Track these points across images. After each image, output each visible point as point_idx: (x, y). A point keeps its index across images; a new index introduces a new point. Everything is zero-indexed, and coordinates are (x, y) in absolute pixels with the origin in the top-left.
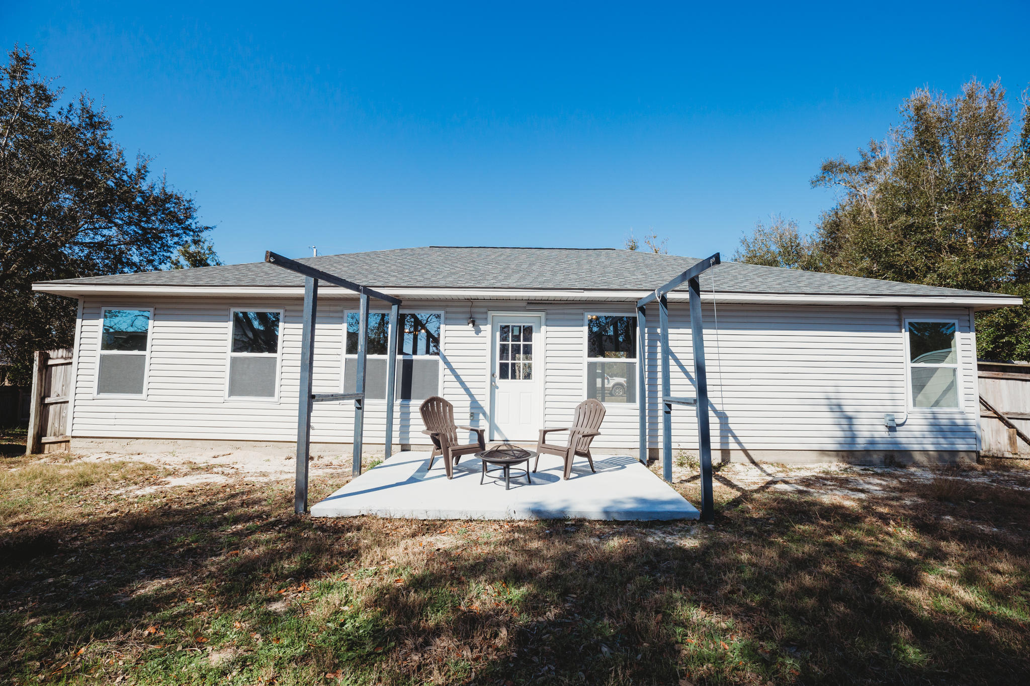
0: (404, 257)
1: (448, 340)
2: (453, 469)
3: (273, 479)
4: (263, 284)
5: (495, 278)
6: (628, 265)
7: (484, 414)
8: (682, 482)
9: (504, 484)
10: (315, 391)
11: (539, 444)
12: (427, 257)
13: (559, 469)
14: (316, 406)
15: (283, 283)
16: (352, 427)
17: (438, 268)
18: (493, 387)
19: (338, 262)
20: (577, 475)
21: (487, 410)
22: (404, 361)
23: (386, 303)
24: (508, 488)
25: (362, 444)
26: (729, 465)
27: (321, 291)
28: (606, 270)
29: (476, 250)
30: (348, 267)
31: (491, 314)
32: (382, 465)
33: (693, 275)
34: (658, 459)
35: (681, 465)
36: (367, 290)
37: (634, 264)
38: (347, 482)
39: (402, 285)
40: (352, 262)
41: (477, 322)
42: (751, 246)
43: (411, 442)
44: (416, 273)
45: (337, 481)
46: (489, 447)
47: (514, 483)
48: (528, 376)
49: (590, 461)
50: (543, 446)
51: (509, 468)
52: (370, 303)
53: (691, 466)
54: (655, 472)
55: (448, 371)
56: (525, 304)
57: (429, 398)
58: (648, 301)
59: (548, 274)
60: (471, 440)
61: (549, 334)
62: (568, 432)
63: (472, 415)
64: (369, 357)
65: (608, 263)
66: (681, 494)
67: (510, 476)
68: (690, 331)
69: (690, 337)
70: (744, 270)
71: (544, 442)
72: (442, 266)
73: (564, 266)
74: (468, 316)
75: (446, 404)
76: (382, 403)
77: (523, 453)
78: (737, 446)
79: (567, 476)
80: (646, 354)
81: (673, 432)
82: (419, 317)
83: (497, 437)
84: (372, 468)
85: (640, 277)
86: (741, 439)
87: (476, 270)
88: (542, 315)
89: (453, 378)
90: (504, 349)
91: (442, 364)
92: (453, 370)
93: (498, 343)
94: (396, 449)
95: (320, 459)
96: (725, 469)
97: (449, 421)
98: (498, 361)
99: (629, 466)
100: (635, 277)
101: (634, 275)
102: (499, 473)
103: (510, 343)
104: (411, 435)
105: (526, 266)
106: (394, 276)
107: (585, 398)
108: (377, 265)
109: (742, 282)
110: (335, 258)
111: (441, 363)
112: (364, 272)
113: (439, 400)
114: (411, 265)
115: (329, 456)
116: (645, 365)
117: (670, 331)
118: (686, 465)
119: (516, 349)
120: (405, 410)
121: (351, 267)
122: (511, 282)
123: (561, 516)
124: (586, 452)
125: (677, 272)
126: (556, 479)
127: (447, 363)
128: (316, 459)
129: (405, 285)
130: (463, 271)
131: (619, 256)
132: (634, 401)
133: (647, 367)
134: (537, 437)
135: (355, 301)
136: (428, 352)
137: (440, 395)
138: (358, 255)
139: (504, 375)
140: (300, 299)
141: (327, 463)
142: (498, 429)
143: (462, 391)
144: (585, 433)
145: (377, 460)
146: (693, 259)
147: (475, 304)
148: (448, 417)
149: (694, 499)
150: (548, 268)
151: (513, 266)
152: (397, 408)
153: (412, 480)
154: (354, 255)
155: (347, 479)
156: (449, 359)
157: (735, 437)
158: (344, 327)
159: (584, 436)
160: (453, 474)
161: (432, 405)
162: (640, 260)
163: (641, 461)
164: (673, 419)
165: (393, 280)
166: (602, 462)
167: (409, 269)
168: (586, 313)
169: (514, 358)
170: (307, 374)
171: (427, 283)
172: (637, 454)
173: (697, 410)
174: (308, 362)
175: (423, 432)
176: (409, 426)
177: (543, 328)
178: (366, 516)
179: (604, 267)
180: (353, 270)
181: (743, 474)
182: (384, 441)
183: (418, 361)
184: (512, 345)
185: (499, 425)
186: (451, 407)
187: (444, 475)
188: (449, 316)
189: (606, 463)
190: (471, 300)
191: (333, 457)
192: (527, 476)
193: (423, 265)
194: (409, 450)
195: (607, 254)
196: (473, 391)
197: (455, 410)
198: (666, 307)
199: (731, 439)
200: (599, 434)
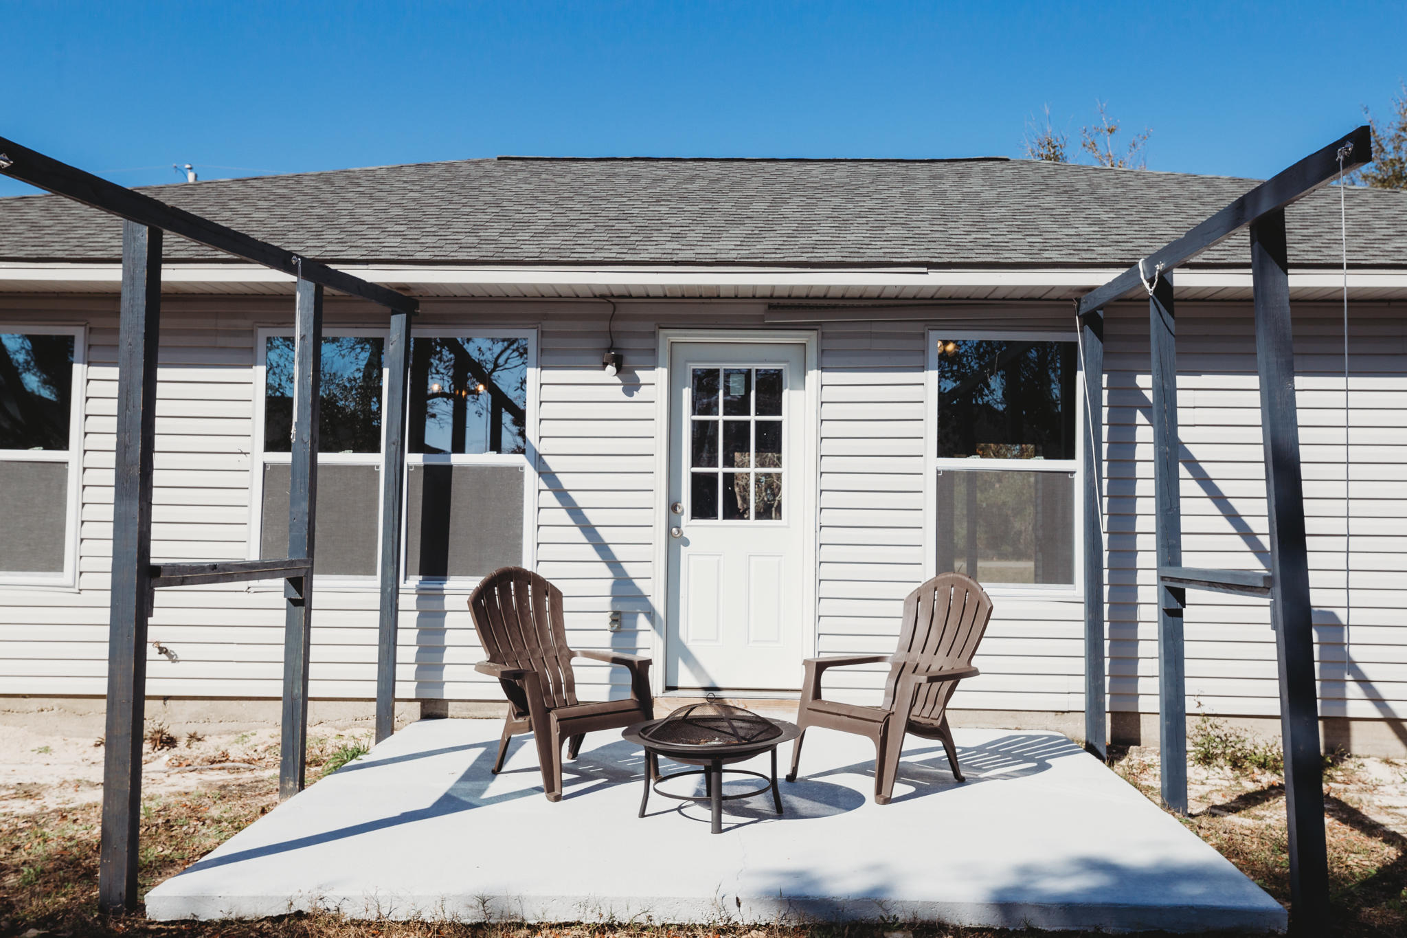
0: (426, 183)
1: (549, 410)
2: (563, 769)
3: (52, 806)
4: (21, 254)
5: (677, 237)
6: (1049, 200)
7: (651, 615)
8: (1215, 811)
9: (706, 814)
10: (160, 553)
11: (803, 700)
12: (490, 185)
13: (860, 769)
14: (162, 596)
15: (79, 253)
16: (279, 653)
17: (518, 212)
18: (675, 541)
19: (242, 199)
20: (912, 789)
21: (658, 604)
22: (427, 468)
23: (377, 308)
24: (718, 828)
25: (306, 699)
26: (1349, 764)
27: (171, 275)
28: (988, 214)
29: (626, 168)
30: (269, 209)
31: (669, 337)
32: (365, 759)
33: (1265, 206)
34: (1137, 742)
35: (1207, 759)
36: (315, 270)
37: (1065, 197)
38: (263, 811)
39: (419, 256)
40: (283, 196)
41: (629, 360)
42: (1389, 148)
43: (448, 692)
44: (459, 225)
45: (234, 808)
46: (663, 709)
47: (735, 812)
48: (769, 509)
49: (949, 747)
50: (817, 705)
51: (720, 771)
52: (326, 308)
53: (1236, 763)
54: (1131, 778)
55: (549, 498)
56: (759, 309)
57: (494, 572)
58: (1113, 293)
59: (826, 226)
60: (615, 688)
61: (829, 393)
62: (886, 666)
63: (617, 618)
64: (324, 458)
65: (989, 195)
66: (1220, 849)
67: (726, 791)
68: (1253, 381)
69: (1255, 398)
70: (1388, 207)
71: (817, 694)
72: (532, 206)
73: (869, 204)
74: (604, 343)
75: (543, 588)
76: (368, 588)
77: (759, 727)
78: (1370, 710)
79: (885, 793)
80: (1105, 447)
81: (1189, 667)
82: (471, 349)
83: (685, 677)
84: (337, 769)
85: (1085, 230)
86: (1384, 690)
87: (625, 217)
88: (809, 338)
89: (563, 516)
90: (703, 438)
91: (531, 479)
92: (561, 494)
93: (687, 418)
94: (406, 712)
95: (195, 744)
96: (1338, 774)
97: (550, 634)
98: (687, 470)
99: (1058, 764)
100: (1072, 232)
101: (1069, 226)
102: (691, 783)
103: (721, 418)
104: (448, 672)
105: (763, 206)
106: (397, 234)
107: (929, 571)
108: (349, 206)
109: (1388, 238)
110: (235, 186)
111: (530, 475)
112: (312, 222)
113: (524, 577)
114: (444, 205)
115: (219, 735)
116: (1100, 479)
117: (1182, 381)
118: (1221, 761)
119: (737, 437)
120: (432, 605)
121: (278, 211)
122: (726, 247)
123: (874, 914)
124: (938, 723)
125: (1192, 217)
126: (852, 800)
127: (546, 474)
128: (182, 744)
129: (426, 256)
130: (587, 221)
131: (1020, 176)
132: (1068, 579)
133: (1105, 482)
134: (797, 678)
135: (280, 300)
136: (496, 446)
137: (528, 565)
138: (298, 178)
139: (703, 508)
140: (107, 298)
141: (212, 753)
142: (689, 658)
143: (590, 552)
144: (935, 669)
145: (351, 745)
146: (1234, 180)
147: (622, 310)
148: (549, 624)
149: (1259, 866)
150: (822, 210)
151: (726, 206)
152: (408, 601)
153: (448, 804)
154: (287, 179)
155: (264, 802)
156: (553, 463)
157: (1364, 682)
158: (258, 374)
159: (931, 680)
160: (564, 784)
161: (505, 593)
162: (1082, 186)
163: (1090, 748)
164: (1189, 631)
165: (392, 245)
166: (980, 749)
167: (438, 217)
168: (932, 334)
169: (729, 462)
170: (135, 508)
171: (487, 251)
172: (1078, 728)
173: (1273, 606)
174: (136, 471)
175: (480, 668)
176: (441, 649)
177: (813, 376)
178: (307, 916)
179: (982, 206)
180: (283, 218)
181: (1389, 789)
182: (372, 690)
183: (465, 469)
184: (725, 422)
185: (691, 646)
186: (557, 596)
187: (539, 789)
188: (550, 343)
189: (993, 752)
190: (611, 300)
191: (232, 738)
192: (770, 792)
193: (479, 205)
194: (443, 716)
195: (986, 171)
196: (619, 553)
197: (567, 604)
198: (1171, 313)
199: (1353, 689)
200: (975, 673)
